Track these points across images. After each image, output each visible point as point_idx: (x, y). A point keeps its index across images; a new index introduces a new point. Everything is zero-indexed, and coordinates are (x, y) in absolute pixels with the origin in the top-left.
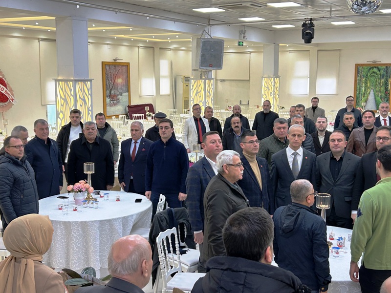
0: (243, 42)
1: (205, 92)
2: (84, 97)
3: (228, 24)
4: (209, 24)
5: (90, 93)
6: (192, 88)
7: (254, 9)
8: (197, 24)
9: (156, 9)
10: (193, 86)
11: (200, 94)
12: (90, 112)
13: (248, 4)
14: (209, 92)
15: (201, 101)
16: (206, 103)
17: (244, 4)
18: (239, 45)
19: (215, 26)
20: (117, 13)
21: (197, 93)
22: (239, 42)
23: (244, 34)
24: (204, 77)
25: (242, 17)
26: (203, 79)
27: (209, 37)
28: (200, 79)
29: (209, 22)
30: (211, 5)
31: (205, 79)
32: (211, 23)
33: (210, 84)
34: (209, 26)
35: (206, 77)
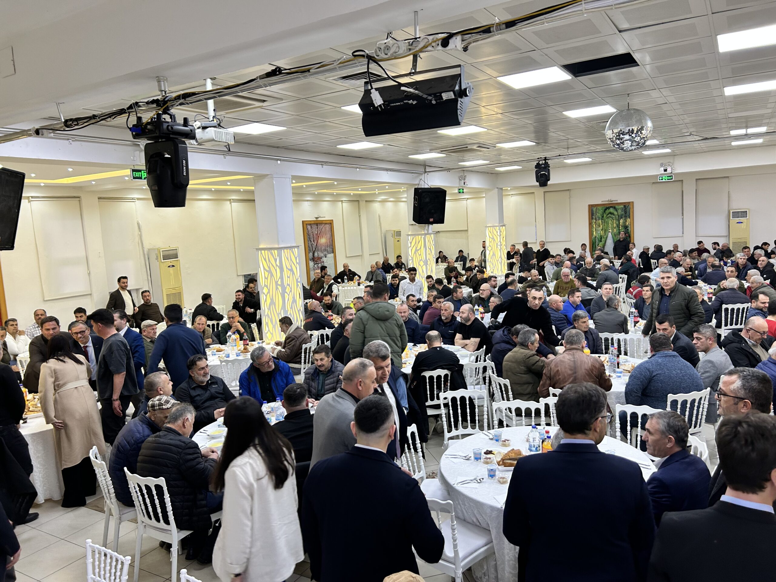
0: (463, 189)
1: (426, 249)
2: (291, 266)
3: (449, 170)
4: (425, 172)
5: (298, 261)
6: (409, 245)
7: (480, 151)
8: (412, 173)
9: (366, 158)
10: (411, 243)
11: (419, 252)
13: (475, 147)
14: (430, 249)
15: (422, 260)
16: (427, 262)
17: (469, 147)
18: (460, 193)
19: (432, 173)
20: (324, 166)
21: (416, 250)
22: (459, 189)
23: (464, 179)
24: (423, 233)
25: (464, 161)
26: (422, 234)
27: (426, 187)
28: (418, 235)
29: (425, 169)
30: (431, 150)
31: (426, 234)
32: (427, 170)
33: (430, 238)
34: (426, 174)
35: (426, 232)
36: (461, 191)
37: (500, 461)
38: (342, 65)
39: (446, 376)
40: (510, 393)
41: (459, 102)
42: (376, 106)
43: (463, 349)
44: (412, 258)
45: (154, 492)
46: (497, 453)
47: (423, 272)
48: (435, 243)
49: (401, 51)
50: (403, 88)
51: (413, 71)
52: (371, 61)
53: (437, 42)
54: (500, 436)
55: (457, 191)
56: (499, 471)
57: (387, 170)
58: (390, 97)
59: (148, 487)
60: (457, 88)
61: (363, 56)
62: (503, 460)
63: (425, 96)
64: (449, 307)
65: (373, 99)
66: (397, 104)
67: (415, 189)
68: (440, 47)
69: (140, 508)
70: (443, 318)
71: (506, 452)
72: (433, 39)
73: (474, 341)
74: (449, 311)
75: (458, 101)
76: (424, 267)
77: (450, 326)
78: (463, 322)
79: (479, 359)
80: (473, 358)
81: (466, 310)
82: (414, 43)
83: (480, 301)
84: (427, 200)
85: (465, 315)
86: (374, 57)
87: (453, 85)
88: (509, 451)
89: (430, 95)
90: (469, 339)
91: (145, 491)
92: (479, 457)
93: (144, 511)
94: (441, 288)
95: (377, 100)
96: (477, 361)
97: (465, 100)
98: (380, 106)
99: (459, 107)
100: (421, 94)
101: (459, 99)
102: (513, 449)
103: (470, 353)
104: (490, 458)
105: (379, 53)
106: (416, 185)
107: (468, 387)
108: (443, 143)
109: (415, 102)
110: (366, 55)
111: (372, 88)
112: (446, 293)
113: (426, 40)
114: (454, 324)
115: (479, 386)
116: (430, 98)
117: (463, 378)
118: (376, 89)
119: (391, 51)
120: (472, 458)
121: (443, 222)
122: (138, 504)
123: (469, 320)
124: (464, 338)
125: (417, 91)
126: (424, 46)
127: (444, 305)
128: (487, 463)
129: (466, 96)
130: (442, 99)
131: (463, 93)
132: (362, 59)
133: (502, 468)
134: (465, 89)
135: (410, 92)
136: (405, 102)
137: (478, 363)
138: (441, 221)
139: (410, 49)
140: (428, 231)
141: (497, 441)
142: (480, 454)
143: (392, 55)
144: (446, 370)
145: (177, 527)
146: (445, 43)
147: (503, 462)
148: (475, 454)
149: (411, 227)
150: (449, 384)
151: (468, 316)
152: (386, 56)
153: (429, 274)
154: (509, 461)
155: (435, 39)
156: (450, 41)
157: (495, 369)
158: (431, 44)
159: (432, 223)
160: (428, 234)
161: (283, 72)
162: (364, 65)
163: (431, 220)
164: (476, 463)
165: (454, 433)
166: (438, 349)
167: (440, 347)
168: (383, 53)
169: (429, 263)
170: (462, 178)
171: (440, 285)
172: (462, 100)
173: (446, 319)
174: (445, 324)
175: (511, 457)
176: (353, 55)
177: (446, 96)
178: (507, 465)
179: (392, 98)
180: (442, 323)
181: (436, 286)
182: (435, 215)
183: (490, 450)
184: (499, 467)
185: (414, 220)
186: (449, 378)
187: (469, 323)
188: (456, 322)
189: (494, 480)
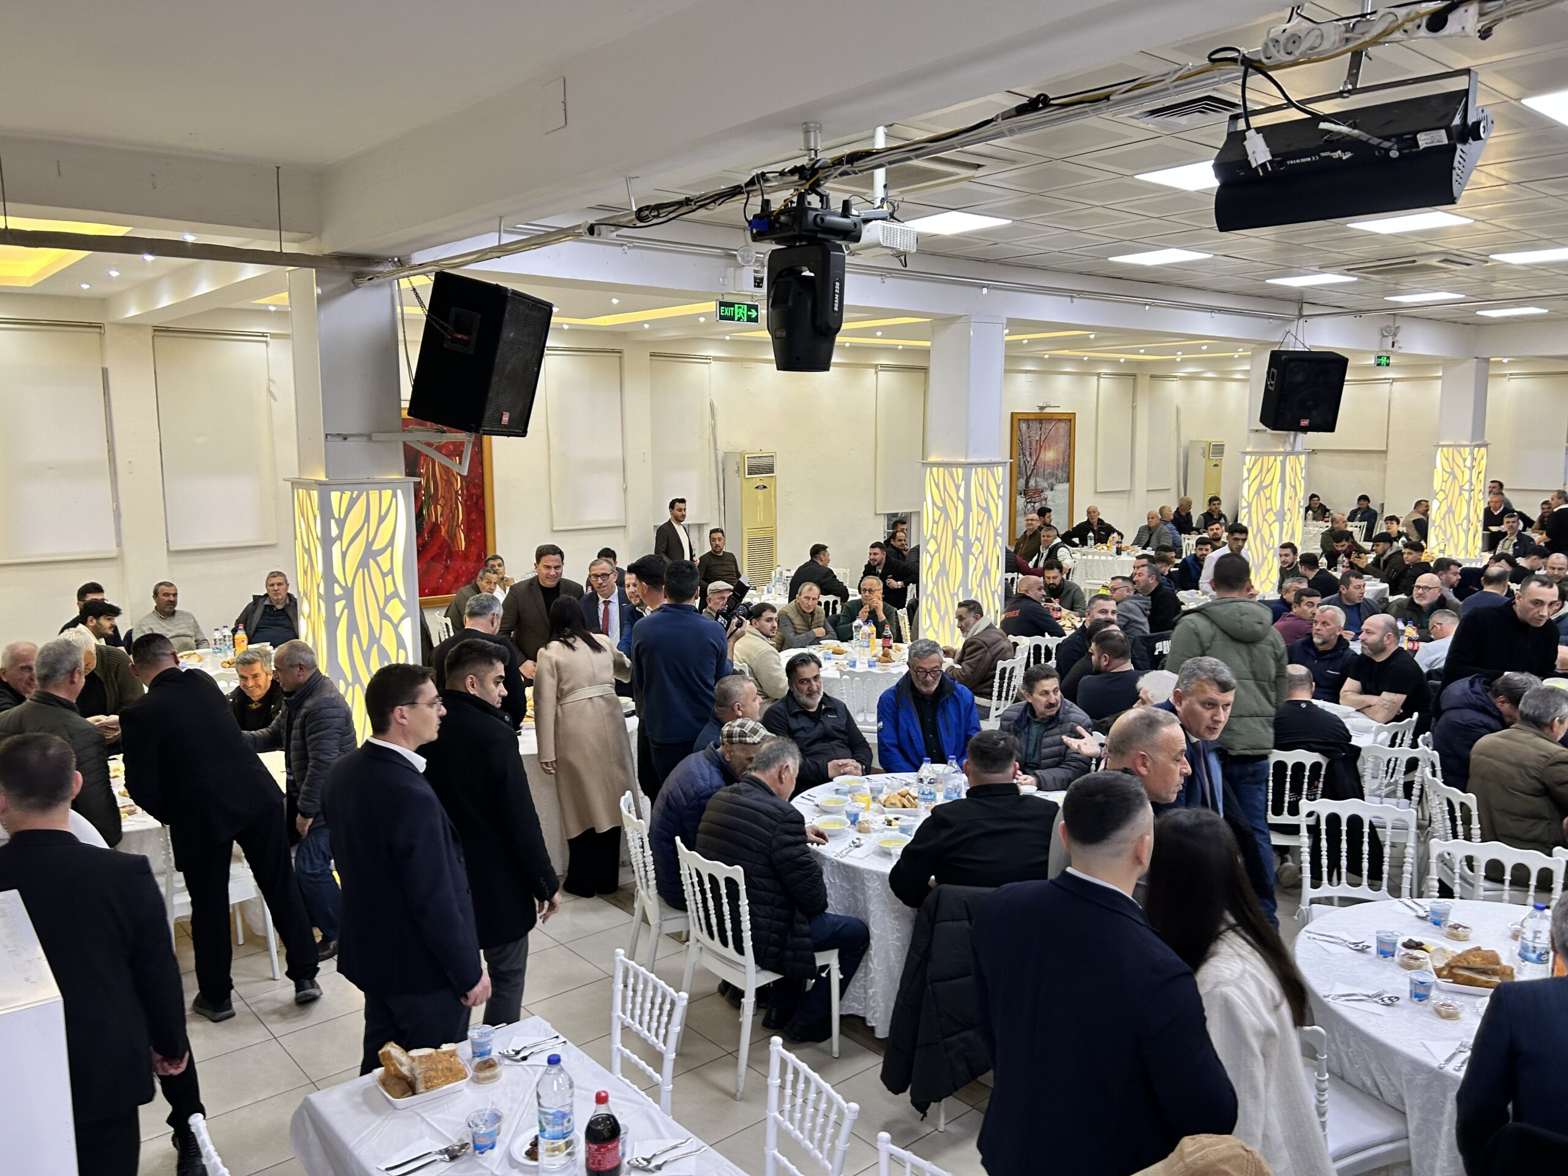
0: (1388, 358)
1: (1284, 487)
2: (987, 502)
3: (1358, 312)
4: (1301, 316)
6: (1245, 475)
7: (1446, 271)
8: (1270, 317)
9: (1168, 284)
10: (1249, 471)
11: (1267, 492)
12: (998, 538)
13: (1434, 262)
14: (1294, 487)
15: (1271, 509)
16: (1284, 514)
17: (1420, 261)
18: (1379, 365)
19: (1316, 319)
20: (1075, 300)
21: (1261, 488)
22: (1380, 357)
23: (1395, 335)
24: (1281, 450)
25: (1397, 293)
26: (1280, 453)
27: (1300, 348)
28: (1270, 454)
29: (1301, 309)
30: (1323, 268)
31: (1287, 454)
32: (1305, 313)
33: (1297, 466)
34: (1301, 321)
35: (1289, 449)
36: (1384, 361)
37: (1442, 969)
38: (1183, 81)
39: (1316, 766)
40: (1475, 825)
41: (1458, 152)
42: (1254, 165)
43: (1359, 714)
44: (1250, 505)
45: (723, 891)
46: (1436, 950)
47: (1271, 535)
48: (1308, 473)
49: (1326, 45)
50: (1323, 125)
51: (1350, 87)
52: (1250, 70)
53: (1417, 21)
54: (1446, 914)
55: (1372, 362)
56: (1439, 989)
57: (1212, 310)
58: (1290, 145)
59: (713, 879)
60: (1457, 121)
61: (1234, 60)
62: (1452, 967)
63: (1375, 141)
64: (1334, 618)
65: (1249, 152)
66: (1303, 160)
67: (1273, 354)
68: (1423, 32)
69: (695, 914)
70: (1316, 640)
71: (1459, 952)
72: (1408, 14)
73: (1392, 699)
74: (1333, 626)
75: (1455, 149)
76: (1276, 527)
77: (1331, 659)
78: (1368, 652)
79: (1398, 741)
80: (1385, 736)
81: (1378, 628)
82: (1358, 25)
83: (1409, 614)
84: (1300, 378)
85: (1372, 639)
86: (1260, 61)
87: (1446, 115)
88: (1469, 951)
89: (1387, 138)
90: (1379, 694)
91: (707, 886)
92: (1390, 949)
93: (703, 922)
94: (1312, 575)
95: (1258, 152)
96: (1392, 745)
97: (1472, 146)
98: (1263, 165)
99: (1456, 164)
100: (1364, 136)
101: (1459, 146)
102: (1479, 949)
103: (1375, 725)
104: (1417, 959)
105: (1273, 51)
106: (1276, 343)
107: (1366, 797)
108: (1355, 252)
109: (1347, 156)
110: (1240, 58)
111: (1249, 128)
112: (1325, 587)
113: (1391, 18)
114: (1341, 656)
115: (1393, 801)
116: (1386, 144)
117: (1357, 778)
118: (1259, 130)
119: (1304, 46)
120: (1373, 950)
121: (1331, 429)
122: (694, 907)
123: (1383, 650)
124: (1365, 691)
125: (1356, 132)
126: (1384, 32)
127: (1322, 611)
128: (1409, 967)
129: (1477, 137)
130: (1417, 146)
131: (1471, 132)
132: (1231, 67)
133: (1445, 984)
134: (1477, 124)
135: (1339, 133)
136: (1323, 154)
137: (1396, 748)
138: (1330, 427)
139: (1347, 40)
140: (1293, 446)
141: (1436, 923)
142: (1394, 944)
143: (1303, 54)
144: (1317, 754)
145: (756, 962)
146: (1437, 22)
147: (1450, 972)
148: (1380, 941)
149: (1254, 435)
150: (1321, 785)
151: (1382, 640)
152: (1291, 58)
153: (1286, 541)
154: (1466, 973)
155: (1412, 15)
156: (1450, 17)
157: (1438, 768)
158: (1403, 24)
159: (1305, 430)
160: (1292, 453)
161: (1052, 102)
162: (1237, 78)
163: (1305, 423)
164: (1381, 961)
165: (1326, 890)
166: (1304, 706)
167: (1308, 703)
168: (1282, 53)
169: (1287, 518)
170: (1390, 333)
171: (1312, 569)
172: (1465, 148)
173: (1323, 643)
174: (1320, 655)
175: (1472, 965)
176: (1211, 60)
177: (1424, 140)
178: (1461, 979)
179: (1291, 149)
180: (1312, 652)
181: (1301, 569)
182: (1314, 413)
183: (1417, 939)
184: (1439, 981)
185: (1264, 419)
186: (1323, 772)
187: (1381, 658)
188: (1347, 652)
189: (1426, 1005)
